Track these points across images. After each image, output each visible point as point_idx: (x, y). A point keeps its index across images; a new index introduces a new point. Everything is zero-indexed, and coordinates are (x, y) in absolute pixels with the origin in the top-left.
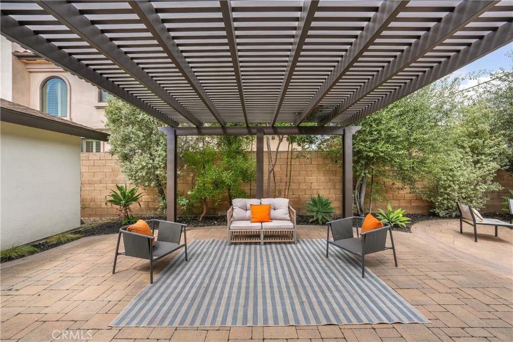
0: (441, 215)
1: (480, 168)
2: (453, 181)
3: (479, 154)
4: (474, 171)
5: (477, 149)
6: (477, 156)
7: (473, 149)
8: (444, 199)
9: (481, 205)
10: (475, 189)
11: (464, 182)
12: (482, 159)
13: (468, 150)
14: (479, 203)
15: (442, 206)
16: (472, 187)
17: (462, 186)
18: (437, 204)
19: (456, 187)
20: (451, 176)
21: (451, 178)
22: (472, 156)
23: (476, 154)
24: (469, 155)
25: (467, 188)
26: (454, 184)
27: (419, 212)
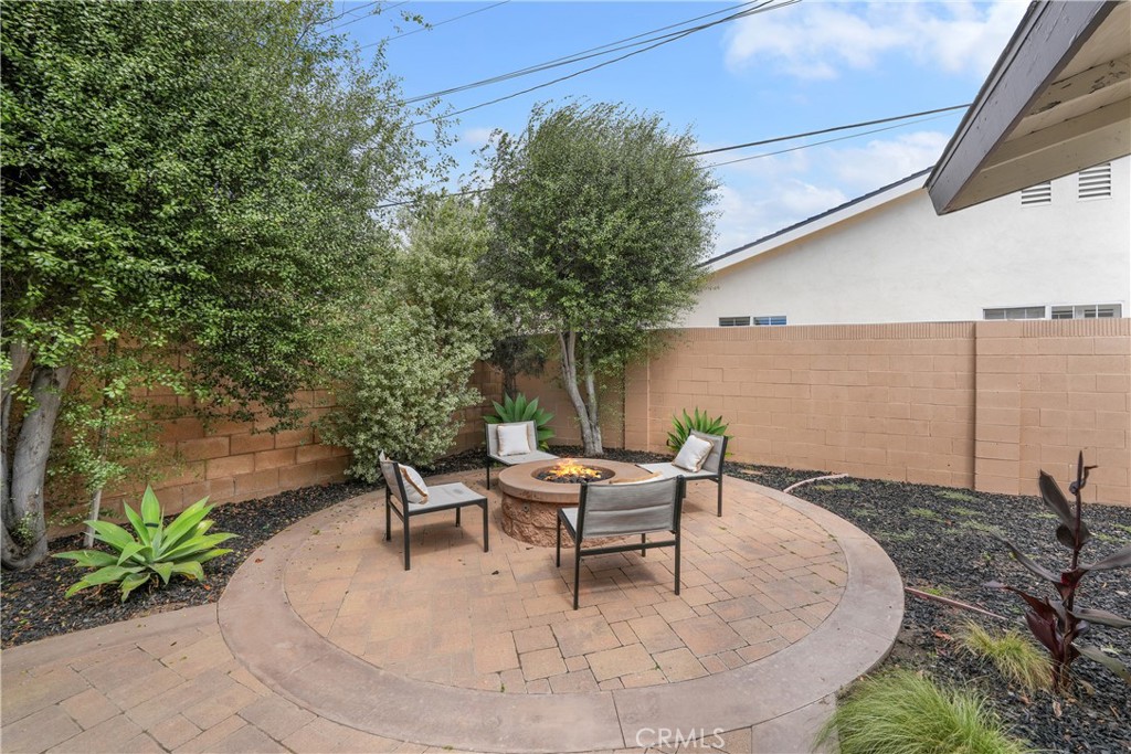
0: (370, 480)
1: (447, 356)
2: (391, 388)
3: (449, 323)
4: (437, 362)
5: (447, 309)
6: (446, 328)
7: (440, 307)
8: (374, 436)
9: (449, 440)
10: (437, 408)
11: (416, 389)
12: (452, 334)
13: (430, 310)
14: (444, 438)
15: (370, 456)
16: (433, 401)
17: (412, 400)
18: (357, 452)
19: (398, 405)
20: (387, 375)
21: (385, 382)
22: (437, 327)
23: (446, 321)
24: (430, 323)
25: (421, 404)
26: (393, 395)
27: (319, 478)
